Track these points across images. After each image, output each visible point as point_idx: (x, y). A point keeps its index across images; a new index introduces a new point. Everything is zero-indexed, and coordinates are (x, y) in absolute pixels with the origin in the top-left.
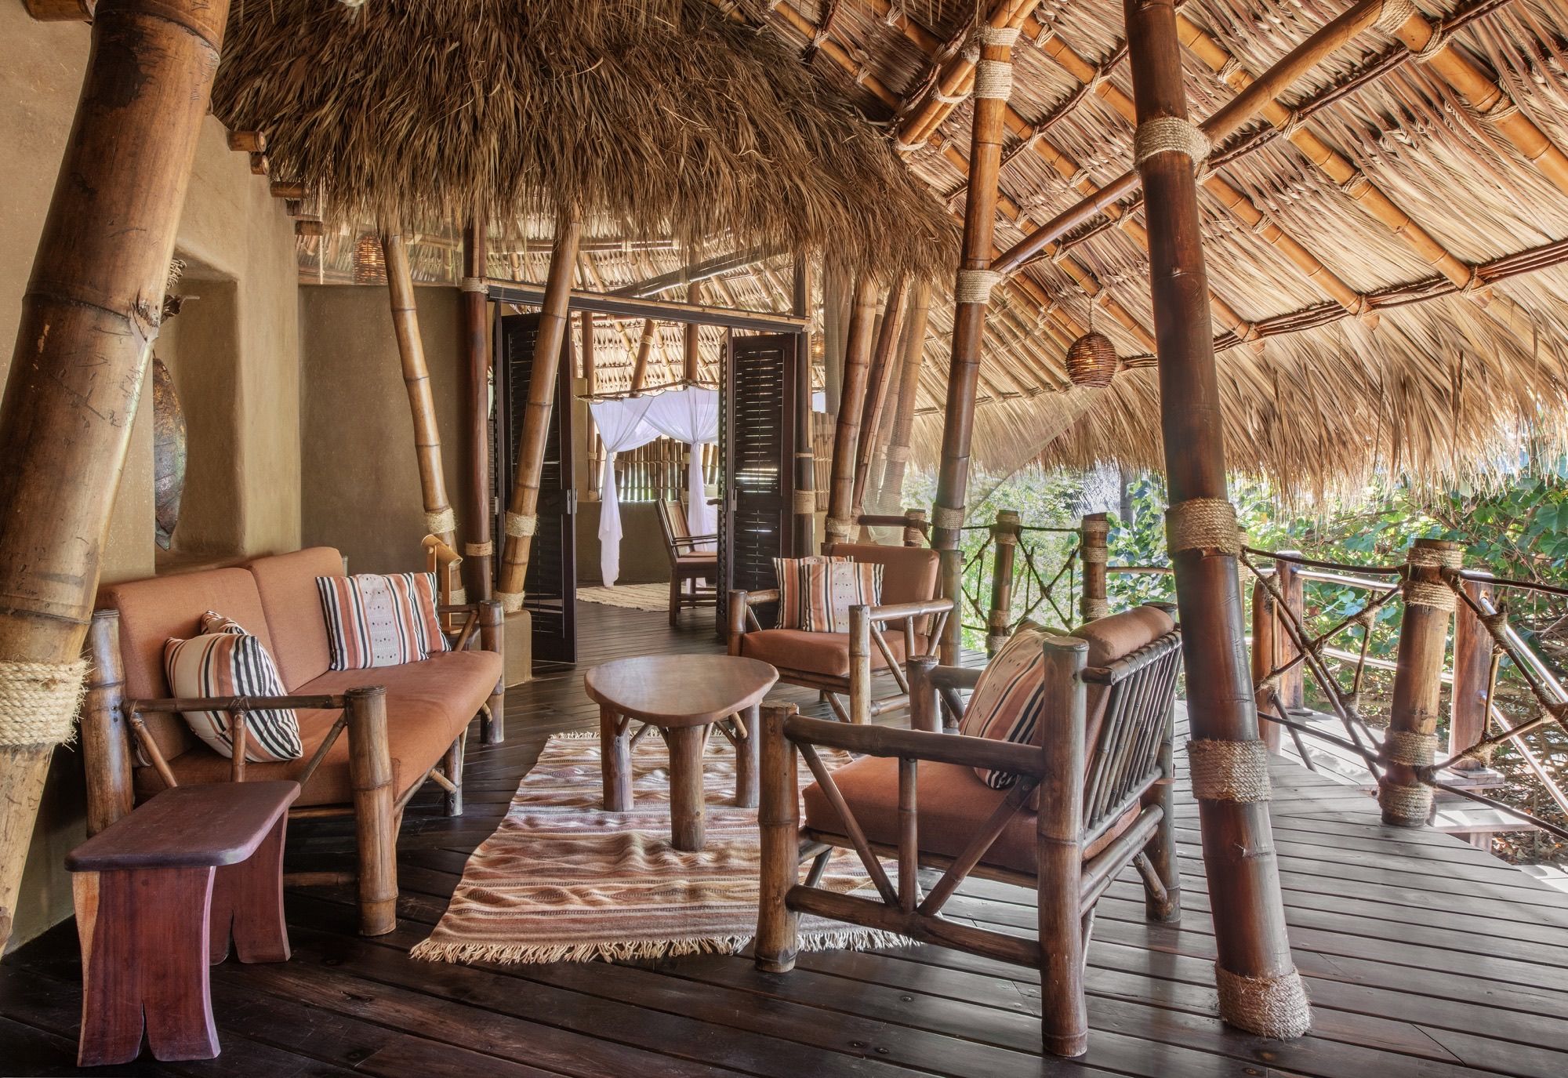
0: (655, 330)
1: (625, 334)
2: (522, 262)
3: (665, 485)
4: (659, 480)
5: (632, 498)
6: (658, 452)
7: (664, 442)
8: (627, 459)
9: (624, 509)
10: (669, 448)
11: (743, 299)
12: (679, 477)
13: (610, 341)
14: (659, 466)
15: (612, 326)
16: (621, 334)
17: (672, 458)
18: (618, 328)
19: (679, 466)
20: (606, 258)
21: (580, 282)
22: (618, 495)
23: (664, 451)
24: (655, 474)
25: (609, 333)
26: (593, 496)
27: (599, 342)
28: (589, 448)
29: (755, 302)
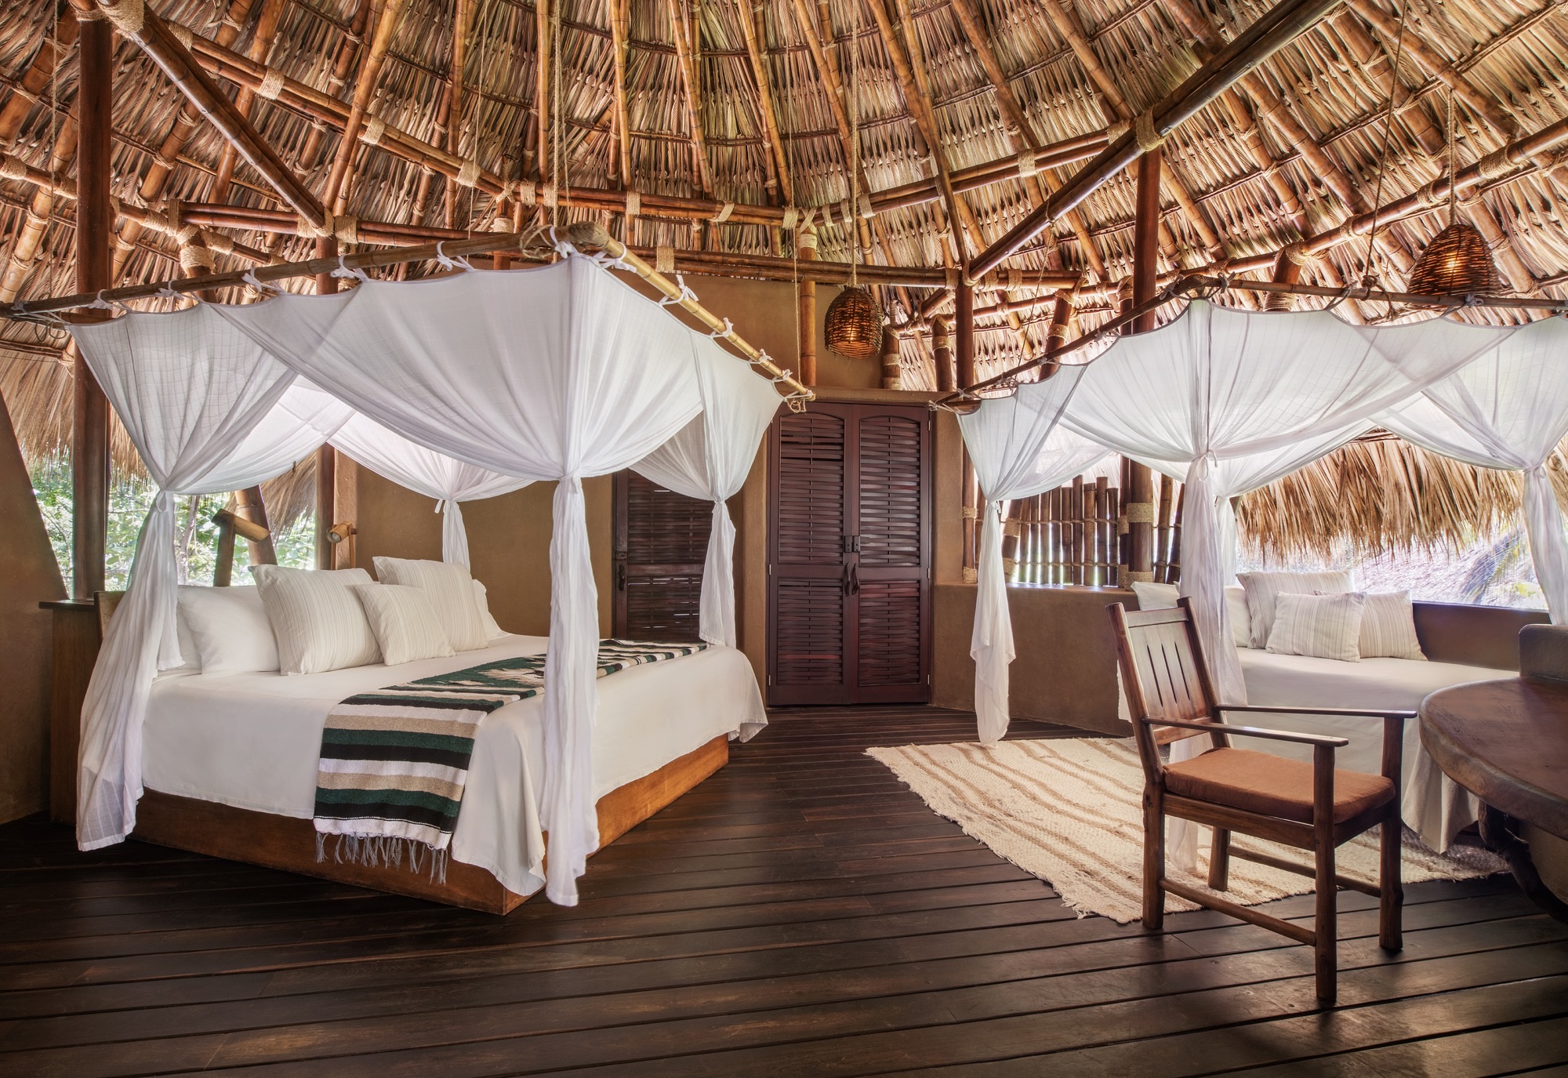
0: (1072, 319)
1: (1025, 334)
2: (876, 240)
3: (1088, 558)
4: (1077, 551)
5: (1033, 580)
6: (1076, 505)
7: (1088, 488)
8: (1026, 513)
9: (1018, 600)
10: (1097, 498)
11: (1236, 230)
12: (1114, 546)
13: (1002, 348)
14: (1078, 530)
15: (1004, 324)
16: (1018, 333)
17: (1101, 514)
18: (1014, 323)
19: (1114, 527)
20: (994, 210)
21: (957, 258)
22: (1008, 575)
23: (1088, 503)
24: (1072, 541)
25: (999, 335)
26: (970, 574)
27: (986, 352)
28: (965, 500)
29: (1263, 230)
